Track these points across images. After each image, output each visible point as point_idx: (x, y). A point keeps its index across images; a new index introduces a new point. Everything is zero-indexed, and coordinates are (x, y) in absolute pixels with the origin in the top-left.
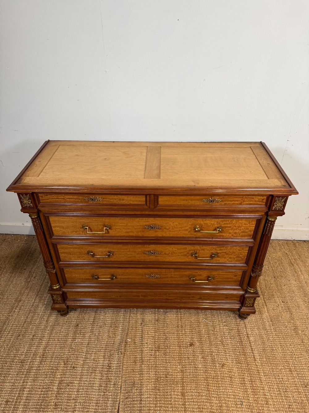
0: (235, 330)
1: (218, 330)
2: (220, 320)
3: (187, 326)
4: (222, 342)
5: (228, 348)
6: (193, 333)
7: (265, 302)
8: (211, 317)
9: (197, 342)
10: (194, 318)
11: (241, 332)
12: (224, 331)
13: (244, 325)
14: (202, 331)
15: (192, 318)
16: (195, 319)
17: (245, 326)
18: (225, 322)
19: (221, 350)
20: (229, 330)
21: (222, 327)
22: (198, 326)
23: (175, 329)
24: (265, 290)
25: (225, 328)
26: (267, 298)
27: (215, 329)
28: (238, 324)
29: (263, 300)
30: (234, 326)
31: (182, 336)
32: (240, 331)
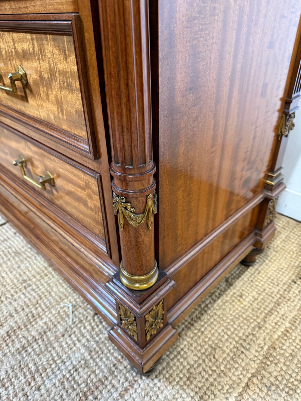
0: (92, 376)
1: (67, 343)
2: (97, 330)
3: (35, 292)
4: (37, 371)
5: (28, 394)
6: (23, 309)
7: (247, 386)
8: (88, 313)
9: (5, 328)
10: (61, 290)
11: (101, 392)
12: (71, 356)
13: (126, 384)
14: (42, 319)
15: (60, 287)
16: (60, 292)
17: (126, 390)
18: (97, 342)
19: (12, 384)
20: (83, 362)
21: (78, 345)
22: (47, 307)
23: (15, 281)
24: (282, 360)
25: (83, 350)
26: (265, 381)
27: (63, 336)
28: (117, 368)
29: (249, 375)
30: (103, 367)
31: (6, 298)
32: (101, 388)
